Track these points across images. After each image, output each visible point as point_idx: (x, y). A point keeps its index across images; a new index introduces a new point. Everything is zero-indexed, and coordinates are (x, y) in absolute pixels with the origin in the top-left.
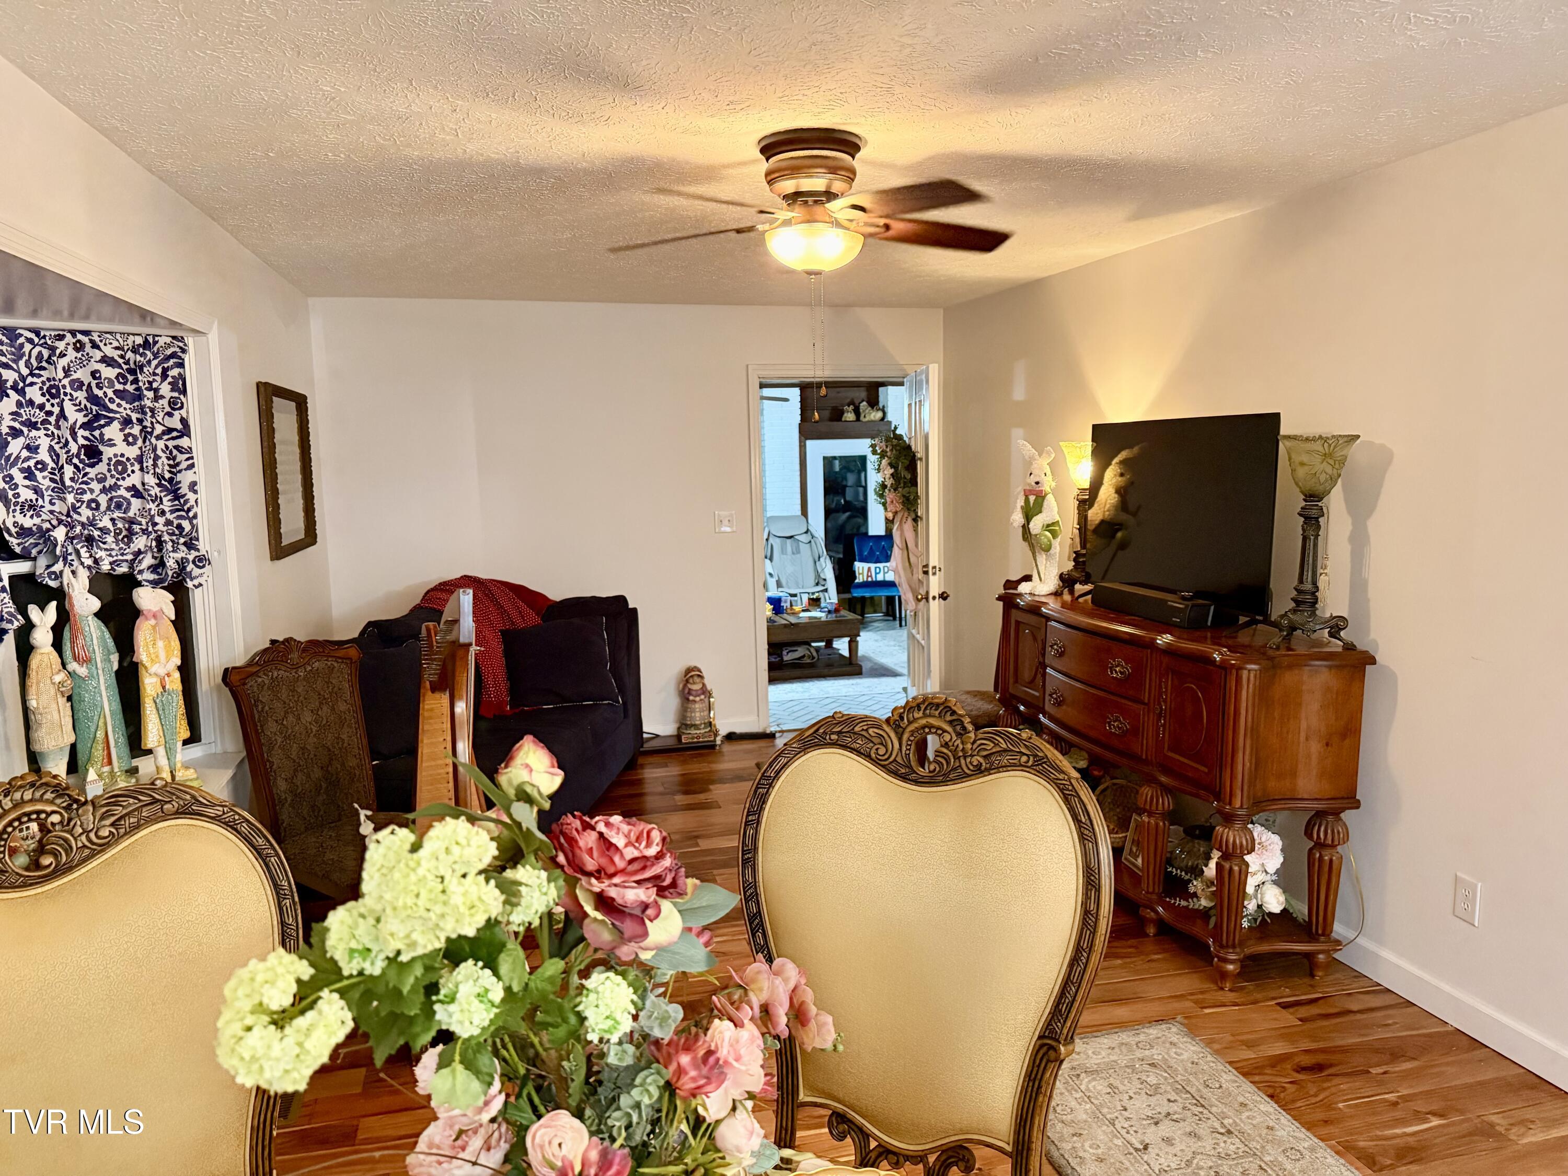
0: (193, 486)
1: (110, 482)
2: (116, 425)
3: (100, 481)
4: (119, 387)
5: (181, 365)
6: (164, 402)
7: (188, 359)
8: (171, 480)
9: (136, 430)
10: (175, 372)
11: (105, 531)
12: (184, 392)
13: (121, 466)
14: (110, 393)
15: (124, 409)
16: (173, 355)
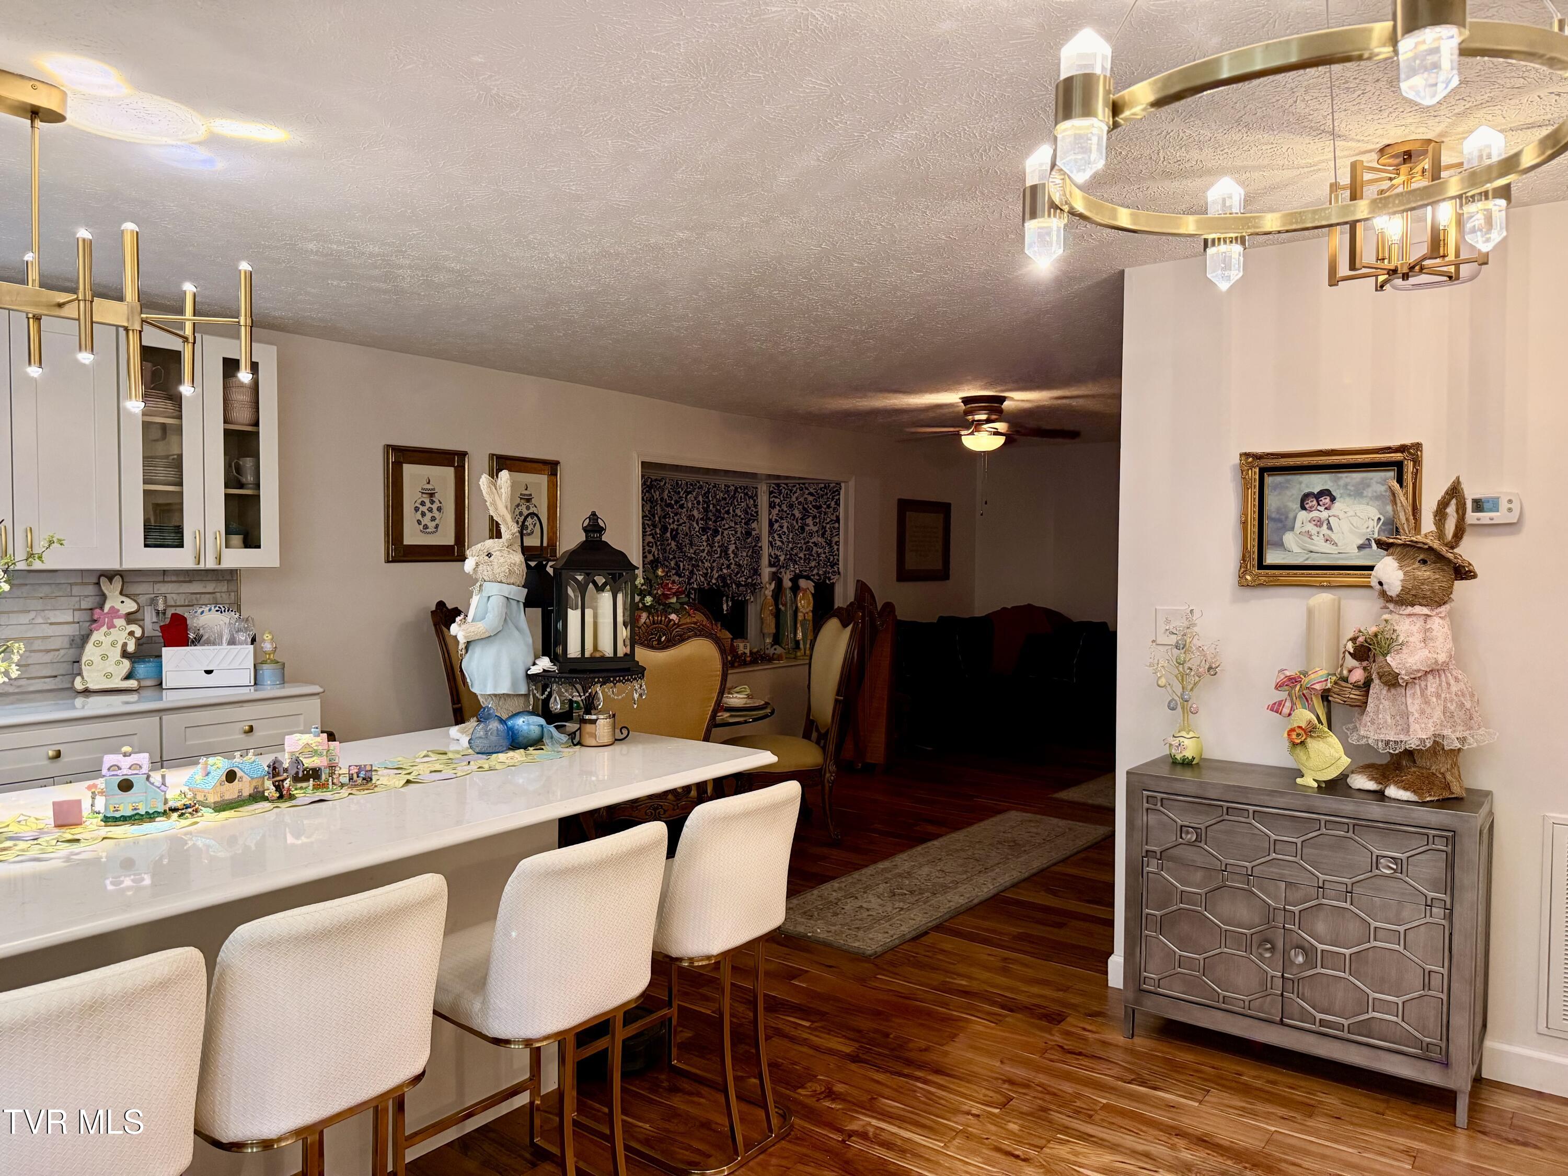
0: (837, 543)
1: (807, 540)
2: (811, 518)
3: (804, 539)
4: (814, 504)
5: (839, 494)
6: (832, 509)
7: (842, 492)
8: (830, 540)
9: (817, 520)
10: (837, 497)
11: (800, 558)
12: (839, 505)
13: (811, 534)
14: (810, 506)
15: (814, 512)
16: (837, 490)
